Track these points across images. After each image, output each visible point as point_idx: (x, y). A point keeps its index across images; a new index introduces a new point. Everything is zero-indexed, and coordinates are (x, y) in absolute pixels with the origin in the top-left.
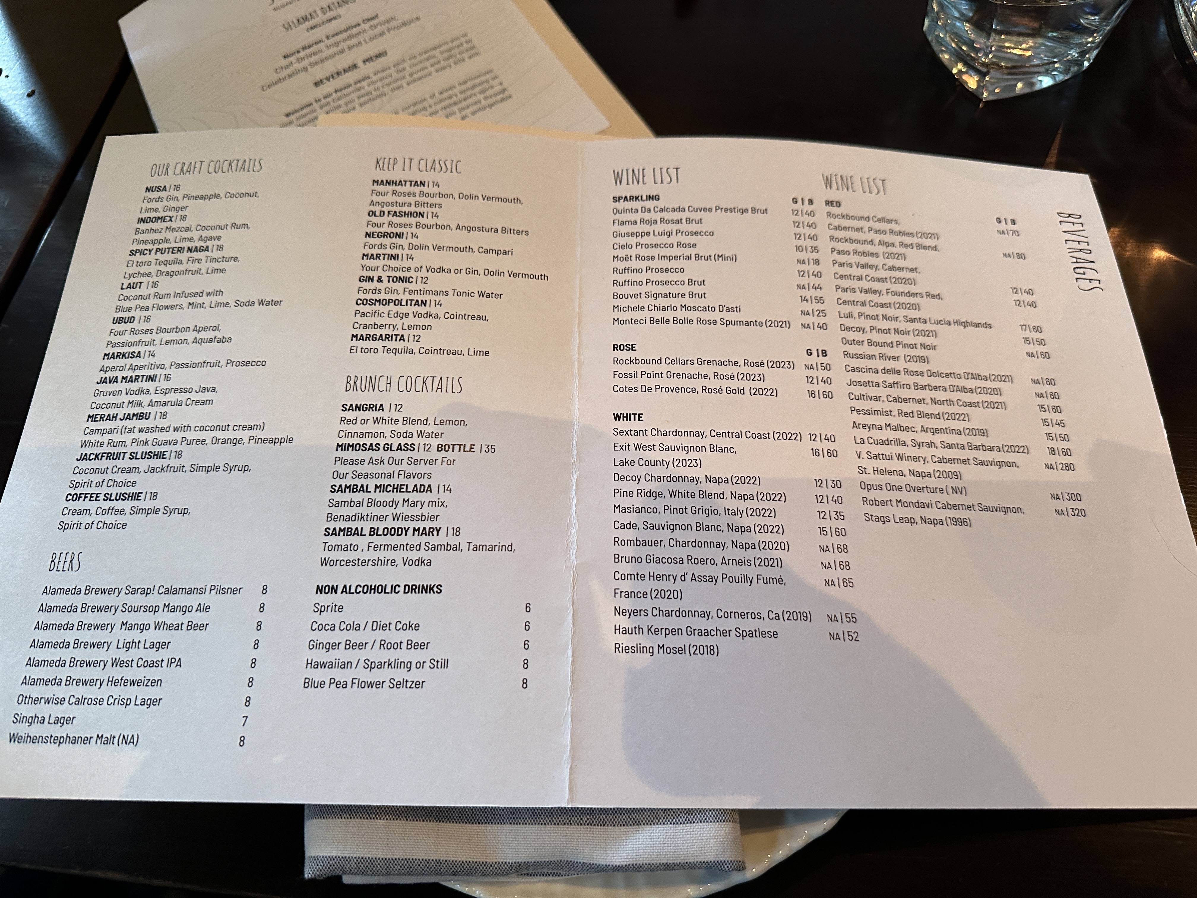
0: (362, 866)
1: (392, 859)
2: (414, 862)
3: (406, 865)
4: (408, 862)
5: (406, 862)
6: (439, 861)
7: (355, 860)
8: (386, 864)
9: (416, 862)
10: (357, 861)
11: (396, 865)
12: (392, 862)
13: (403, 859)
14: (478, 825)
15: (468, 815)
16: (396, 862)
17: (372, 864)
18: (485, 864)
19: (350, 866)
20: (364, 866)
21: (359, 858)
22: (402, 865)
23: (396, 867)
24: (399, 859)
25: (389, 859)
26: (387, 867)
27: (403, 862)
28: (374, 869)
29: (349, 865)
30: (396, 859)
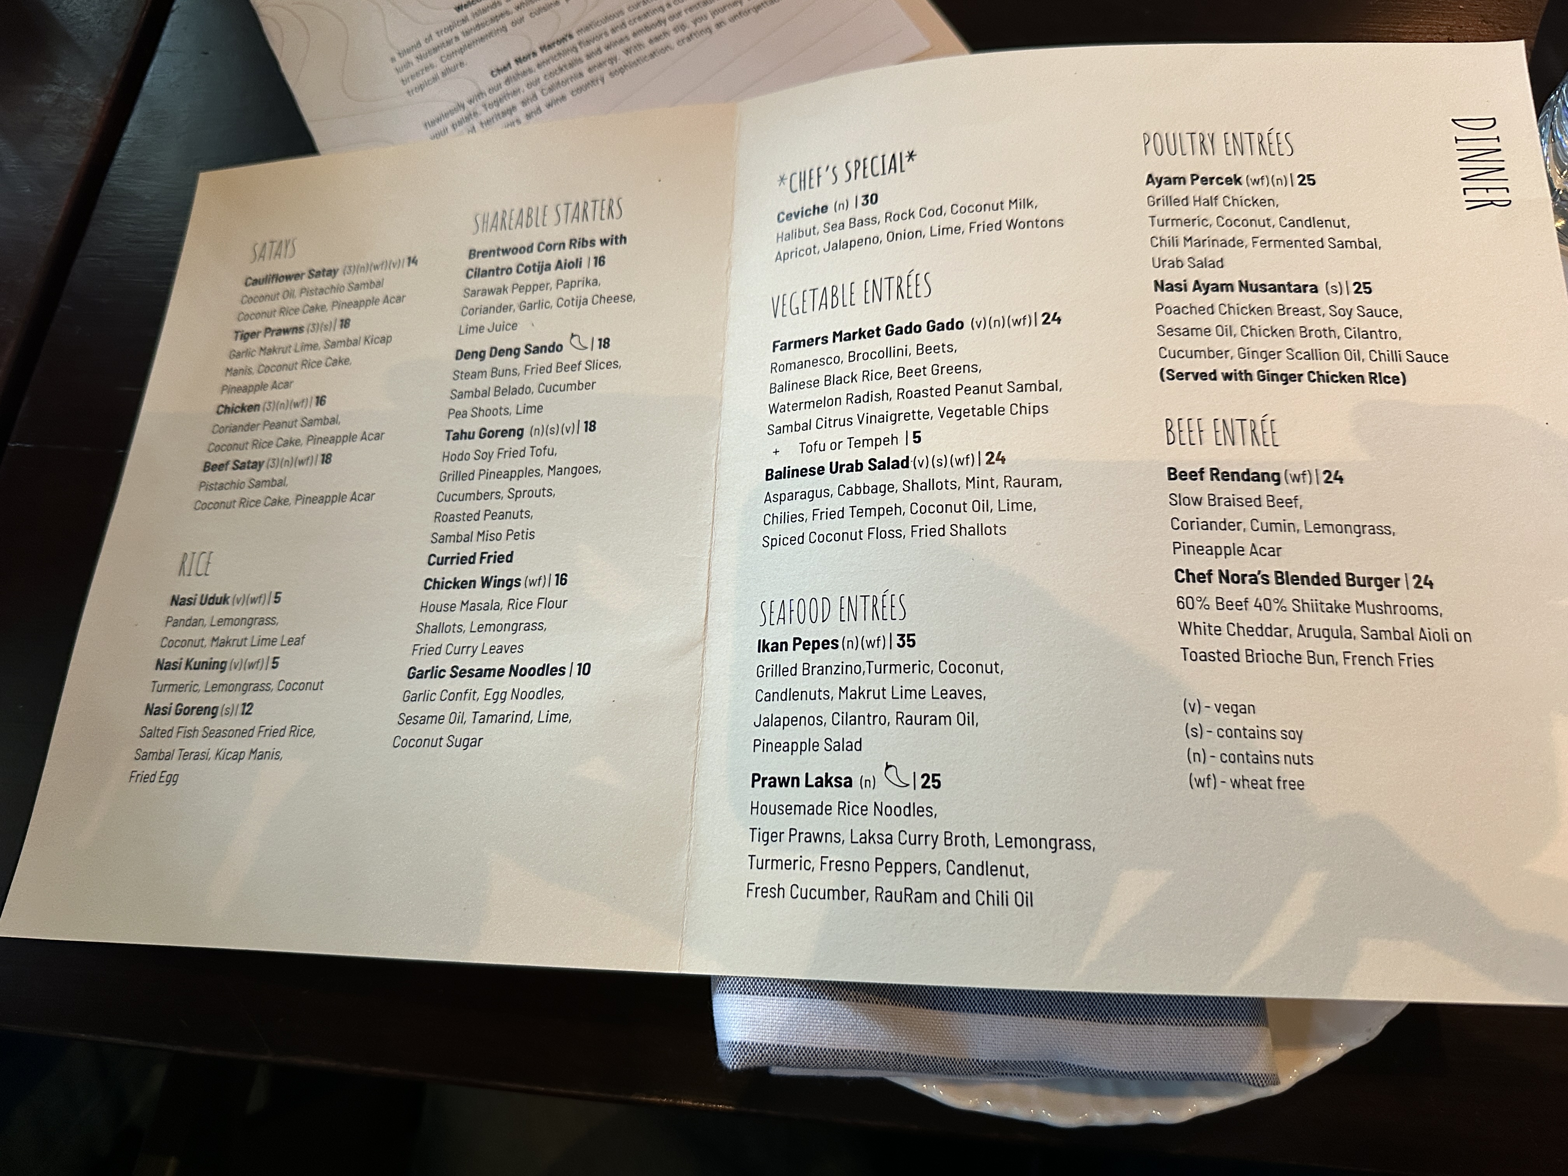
0: (803, 1058)
1: (842, 1051)
2: (869, 1055)
3: (858, 1058)
4: (861, 1055)
5: (858, 1054)
6: (900, 1054)
7: (795, 1050)
8: (833, 1057)
9: (871, 1055)
10: (797, 1051)
11: (846, 1057)
12: (842, 1054)
13: (855, 1051)
14: (941, 1011)
15: (929, 998)
16: (846, 1054)
17: (816, 1056)
18: (953, 1061)
19: (788, 1057)
20: (806, 1058)
21: (799, 1048)
22: (854, 1057)
23: (846, 1060)
24: (850, 1051)
25: (838, 1050)
26: (835, 1060)
27: (854, 1054)
28: (818, 1062)
29: (786, 1057)
30: (846, 1051)
